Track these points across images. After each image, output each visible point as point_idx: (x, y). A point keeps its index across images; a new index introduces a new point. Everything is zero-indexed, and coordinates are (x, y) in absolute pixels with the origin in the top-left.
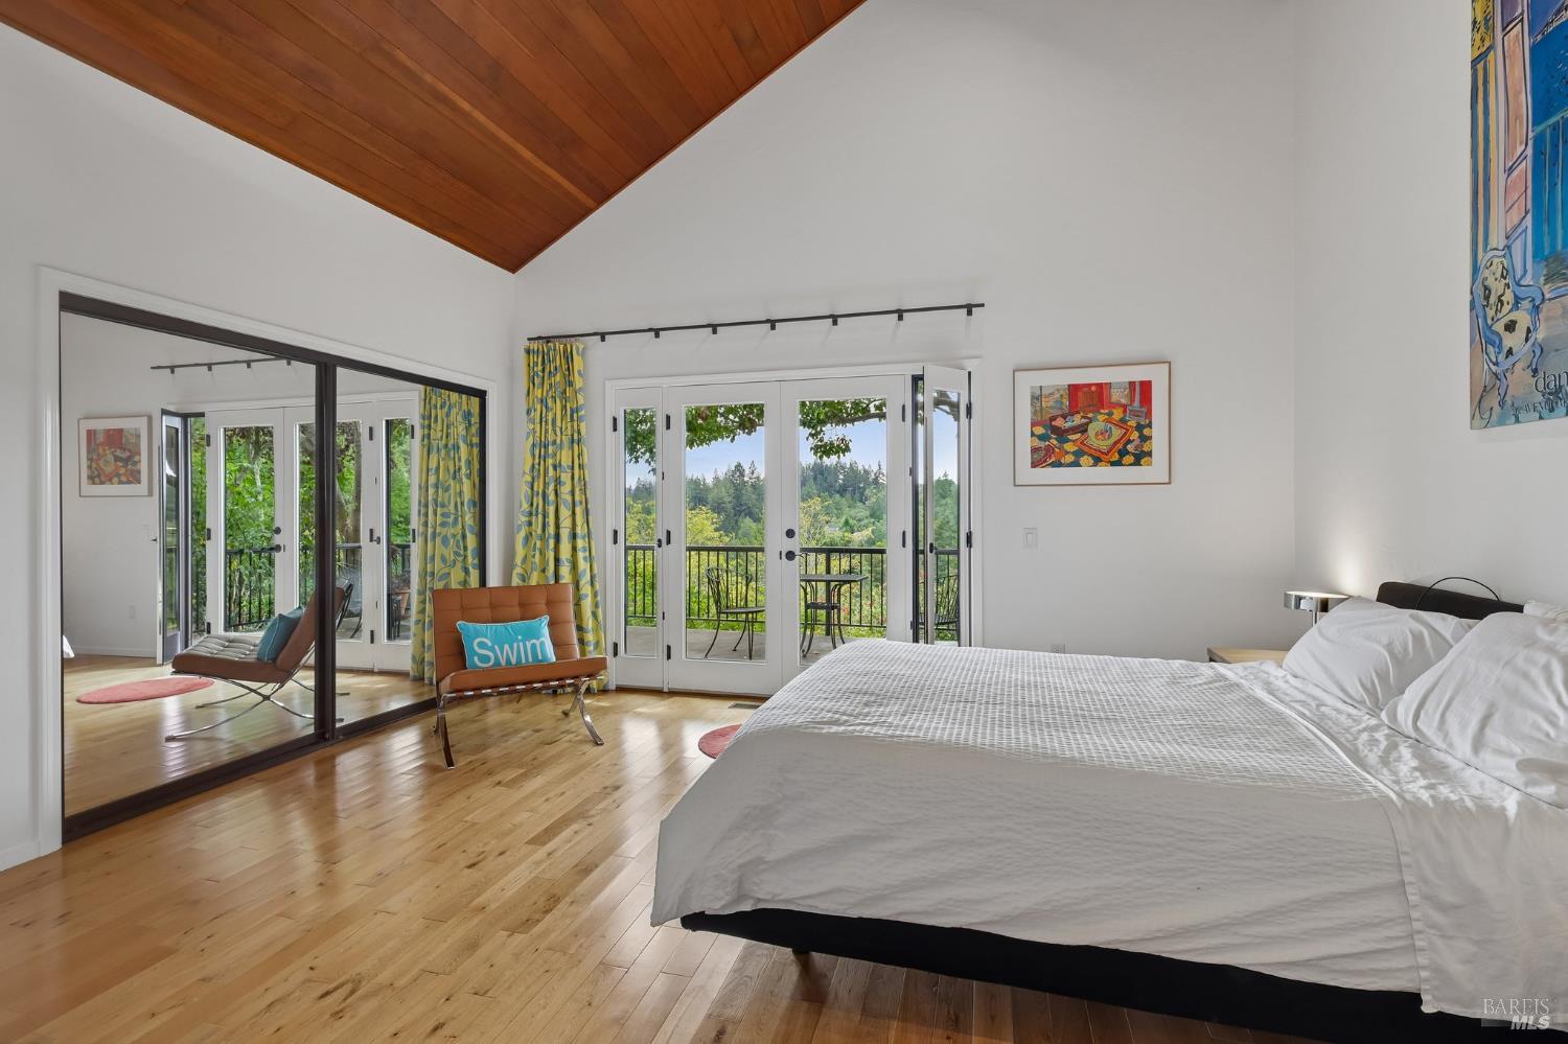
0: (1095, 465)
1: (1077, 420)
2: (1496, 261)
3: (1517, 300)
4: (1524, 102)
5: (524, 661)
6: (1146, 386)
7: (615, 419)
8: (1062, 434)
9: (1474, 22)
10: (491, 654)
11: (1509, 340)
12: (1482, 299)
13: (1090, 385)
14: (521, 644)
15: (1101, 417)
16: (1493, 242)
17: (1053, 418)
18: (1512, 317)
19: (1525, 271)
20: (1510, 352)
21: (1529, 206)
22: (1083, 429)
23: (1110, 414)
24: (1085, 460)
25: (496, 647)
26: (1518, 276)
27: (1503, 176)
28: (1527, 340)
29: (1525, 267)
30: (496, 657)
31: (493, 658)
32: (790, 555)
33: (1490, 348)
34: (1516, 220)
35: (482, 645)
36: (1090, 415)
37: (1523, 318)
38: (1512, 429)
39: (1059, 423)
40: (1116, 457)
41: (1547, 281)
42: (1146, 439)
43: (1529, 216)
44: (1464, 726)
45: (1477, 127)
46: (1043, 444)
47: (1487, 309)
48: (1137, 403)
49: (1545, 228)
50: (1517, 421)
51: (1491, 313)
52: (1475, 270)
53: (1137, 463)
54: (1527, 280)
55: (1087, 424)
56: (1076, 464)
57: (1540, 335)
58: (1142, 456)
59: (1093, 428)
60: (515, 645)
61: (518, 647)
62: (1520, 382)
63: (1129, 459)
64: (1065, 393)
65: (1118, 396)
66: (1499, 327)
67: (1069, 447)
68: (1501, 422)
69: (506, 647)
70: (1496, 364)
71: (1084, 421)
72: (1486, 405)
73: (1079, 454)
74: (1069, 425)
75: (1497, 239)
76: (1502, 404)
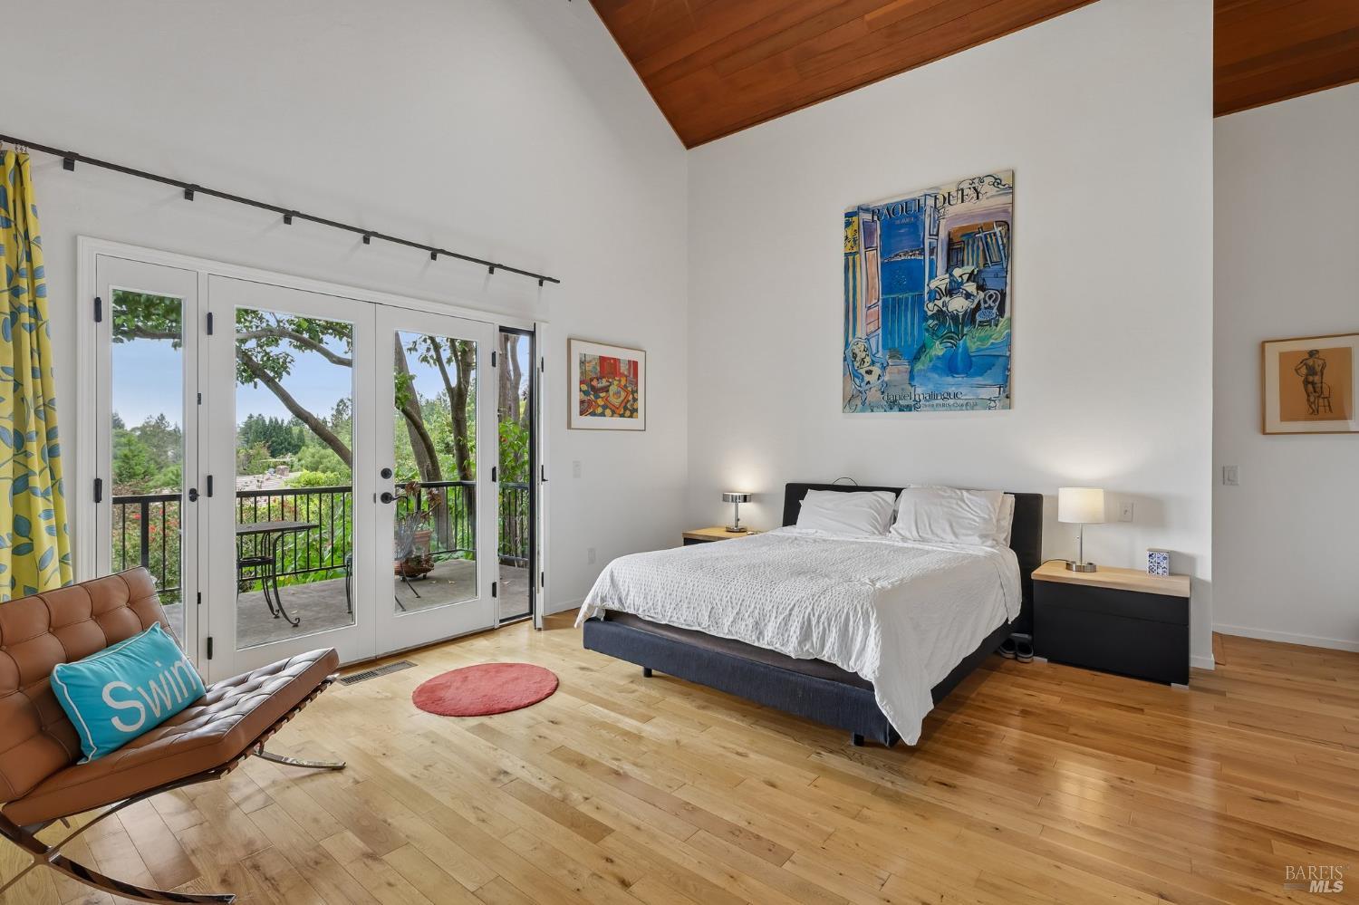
0: (612, 416)
1: (604, 383)
2: (860, 343)
3: (873, 363)
4: (877, 284)
5: (180, 701)
6: (635, 364)
7: (98, 302)
8: (596, 391)
9: (847, 238)
10: (138, 704)
11: (867, 378)
12: (850, 359)
13: (610, 359)
14: (166, 673)
15: (616, 383)
16: (859, 334)
17: (592, 380)
18: (870, 368)
19: (878, 351)
20: (868, 382)
21: (880, 325)
22: (606, 389)
23: (620, 381)
24: (608, 412)
25: (139, 689)
26: (874, 352)
27: (864, 310)
28: (879, 379)
29: (878, 348)
30: (147, 706)
31: (143, 710)
32: (386, 498)
33: (856, 380)
34: (873, 329)
35: (118, 694)
36: (610, 380)
37: (876, 370)
38: (868, 414)
39: (595, 383)
40: (622, 412)
41: (890, 358)
42: (635, 400)
43: (880, 330)
44: (944, 531)
45: (848, 283)
46: (586, 398)
47: (855, 363)
48: (632, 376)
49: (889, 336)
50: (872, 411)
51: (857, 364)
52: (847, 344)
53: (631, 416)
54: (879, 355)
55: (609, 386)
56: (603, 414)
57: (886, 378)
58: (633, 412)
59: (613, 389)
60: (161, 676)
61: (165, 677)
62: (874, 395)
63: (628, 413)
64: (598, 361)
65: (624, 369)
66: (863, 371)
67: (600, 402)
68: (862, 411)
69: (152, 684)
70: (860, 386)
71: (608, 384)
72: (853, 403)
73: (605, 407)
74: (600, 385)
75: (861, 333)
76: (863, 403)
